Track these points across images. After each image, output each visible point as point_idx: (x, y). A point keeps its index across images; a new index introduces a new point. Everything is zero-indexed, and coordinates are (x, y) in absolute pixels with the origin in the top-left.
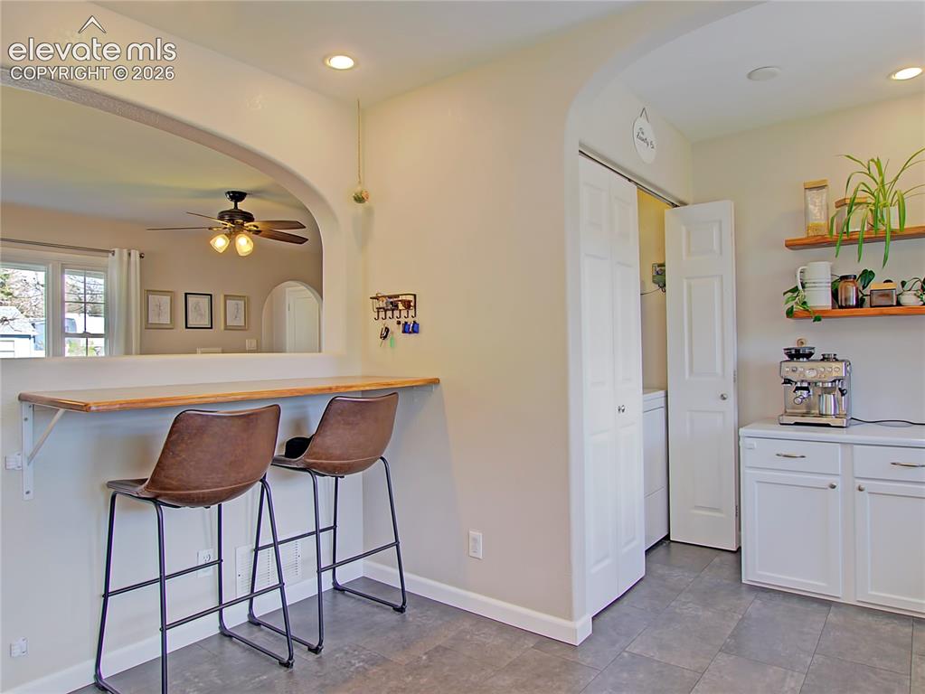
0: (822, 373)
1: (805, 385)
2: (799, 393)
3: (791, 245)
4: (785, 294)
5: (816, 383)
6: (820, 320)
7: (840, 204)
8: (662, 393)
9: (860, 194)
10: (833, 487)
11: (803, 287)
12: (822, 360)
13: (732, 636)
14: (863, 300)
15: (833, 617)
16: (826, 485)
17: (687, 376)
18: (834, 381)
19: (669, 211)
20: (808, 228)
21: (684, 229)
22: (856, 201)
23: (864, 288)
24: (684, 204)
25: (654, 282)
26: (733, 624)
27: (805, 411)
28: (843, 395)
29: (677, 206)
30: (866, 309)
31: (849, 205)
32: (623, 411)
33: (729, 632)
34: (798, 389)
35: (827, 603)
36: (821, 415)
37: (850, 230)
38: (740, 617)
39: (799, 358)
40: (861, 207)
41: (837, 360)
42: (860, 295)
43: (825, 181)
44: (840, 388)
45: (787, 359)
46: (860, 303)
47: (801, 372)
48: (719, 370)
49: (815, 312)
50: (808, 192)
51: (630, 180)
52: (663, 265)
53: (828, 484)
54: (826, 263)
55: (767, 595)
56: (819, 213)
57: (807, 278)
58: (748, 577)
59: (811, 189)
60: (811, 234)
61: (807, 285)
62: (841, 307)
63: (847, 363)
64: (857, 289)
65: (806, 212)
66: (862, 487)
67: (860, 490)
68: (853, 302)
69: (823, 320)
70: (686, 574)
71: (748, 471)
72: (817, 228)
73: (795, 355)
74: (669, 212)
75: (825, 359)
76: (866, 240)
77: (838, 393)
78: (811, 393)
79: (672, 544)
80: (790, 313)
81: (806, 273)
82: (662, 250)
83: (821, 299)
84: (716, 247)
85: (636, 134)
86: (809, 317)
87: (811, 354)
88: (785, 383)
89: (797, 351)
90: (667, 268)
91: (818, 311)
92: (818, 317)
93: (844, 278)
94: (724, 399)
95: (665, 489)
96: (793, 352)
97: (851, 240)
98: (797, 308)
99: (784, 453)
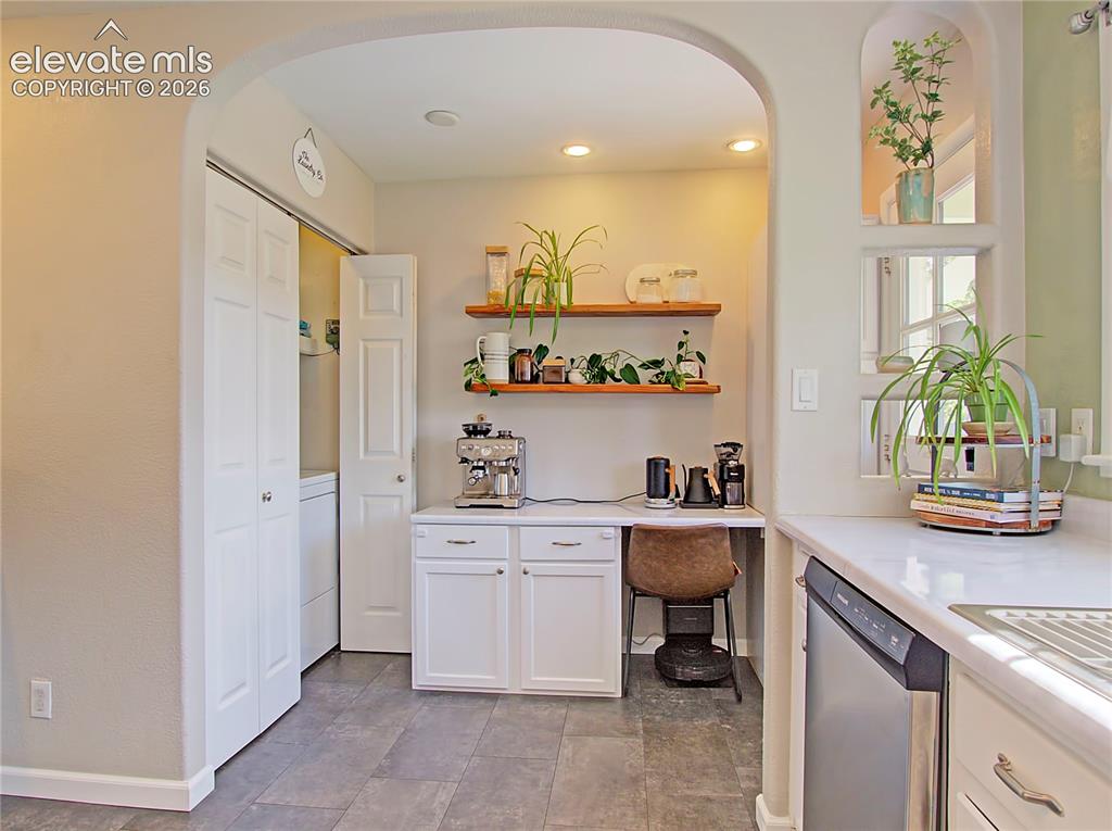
0: (497, 450)
1: (481, 464)
2: (475, 472)
3: (471, 312)
4: (465, 365)
5: (491, 462)
6: (496, 395)
7: (519, 274)
8: (333, 475)
9: (535, 266)
10: (501, 572)
11: (483, 359)
12: (498, 437)
13: (391, 754)
14: (537, 375)
15: (498, 711)
16: (494, 571)
17: (362, 455)
18: (508, 460)
19: (345, 259)
20: (489, 296)
21: (361, 281)
22: (531, 272)
23: (539, 363)
24: (363, 252)
25: (327, 341)
26: (393, 741)
27: (483, 492)
28: (516, 474)
29: (355, 254)
30: (540, 386)
31: (524, 275)
32: (269, 499)
33: (387, 752)
34: (474, 468)
35: (493, 697)
36: (496, 496)
37: (525, 302)
38: (403, 730)
39: (476, 435)
40: (535, 279)
41: (512, 437)
42: (535, 371)
43: (505, 247)
44: (513, 467)
45: (465, 435)
46: (535, 379)
47: (477, 450)
48: (396, 448)
49: (492, 386)
50: (490, 258)
51: (289, 214)
52: (338, 322)
53: (496, 569)
54: (505, 334)
55: (436, 699)
56: (500, 280)
57: (488, 349)
58: (418, 682)
59: (492, 254)
60: (492, 301)
61: (486, 357)
62: (517, 382)
63: (522, 440)
64: (532, 364)
65: (487, 278)
66: (527, 570)
67: (525, 573)
68: (528, 378)
69: (499, 394)
70: (351, 690)
71: (418, 562)
72: (496, 296)
73: (473, 431)
74: (345, 261)
75: (501, 436)
76: (539, 314)
77: (512, 472)
78: (487, 472)
79: (343, 654)
80: (468, 386)
81: (486, 344)
82: (336, 304)
83: (499, 373)
84: (396, 307)
85: (296, 158)
86: (487, 391)
87: (488, 431)
88: (462, 462)
89: (475, 427)
90: (341, 327)
91: (494, 385)
92: (495, 391)
93: (521, 351)
94: (402, 481)
95: (335, 591)
96: (471, 428)
97: (524, 313)
98: (476, 381)
99: (455, 540)
